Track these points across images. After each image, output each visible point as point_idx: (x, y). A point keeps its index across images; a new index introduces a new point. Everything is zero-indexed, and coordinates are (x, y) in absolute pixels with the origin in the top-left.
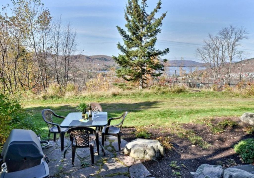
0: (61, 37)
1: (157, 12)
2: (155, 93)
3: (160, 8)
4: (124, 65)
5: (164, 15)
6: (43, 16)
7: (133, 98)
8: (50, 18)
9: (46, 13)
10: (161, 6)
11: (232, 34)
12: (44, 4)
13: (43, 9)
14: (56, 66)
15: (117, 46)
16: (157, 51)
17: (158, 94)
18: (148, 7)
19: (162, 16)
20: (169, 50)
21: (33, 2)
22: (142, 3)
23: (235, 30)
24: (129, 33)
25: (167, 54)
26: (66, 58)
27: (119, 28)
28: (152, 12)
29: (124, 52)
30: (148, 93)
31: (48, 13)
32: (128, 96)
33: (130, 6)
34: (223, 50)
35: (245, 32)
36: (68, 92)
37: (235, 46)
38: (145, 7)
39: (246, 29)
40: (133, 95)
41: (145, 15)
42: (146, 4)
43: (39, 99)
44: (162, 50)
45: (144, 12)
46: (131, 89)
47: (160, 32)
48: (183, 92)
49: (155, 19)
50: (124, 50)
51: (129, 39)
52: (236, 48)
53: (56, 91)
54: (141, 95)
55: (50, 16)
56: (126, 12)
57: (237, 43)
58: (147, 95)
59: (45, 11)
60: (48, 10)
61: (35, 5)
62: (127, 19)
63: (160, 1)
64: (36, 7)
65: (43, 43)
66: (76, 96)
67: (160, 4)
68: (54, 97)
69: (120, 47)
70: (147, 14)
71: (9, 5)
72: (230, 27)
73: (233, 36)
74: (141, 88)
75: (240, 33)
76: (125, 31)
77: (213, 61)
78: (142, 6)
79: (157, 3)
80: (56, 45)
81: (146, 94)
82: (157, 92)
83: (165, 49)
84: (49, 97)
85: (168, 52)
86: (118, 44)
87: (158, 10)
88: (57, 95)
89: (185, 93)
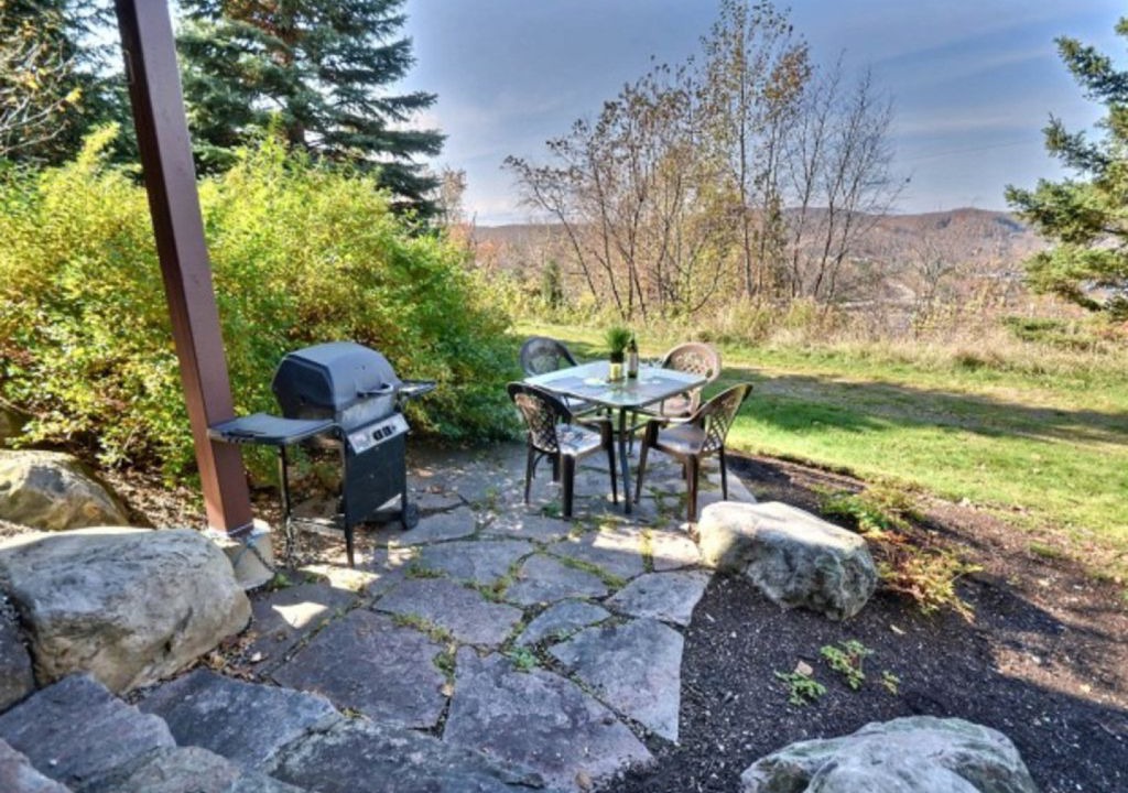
4: (1068, 230)
8: (808, 71)
32: (1042, 378)
55: (806, 67)
60: (805, 44)
66: (808, 346)
68: (734, 341)
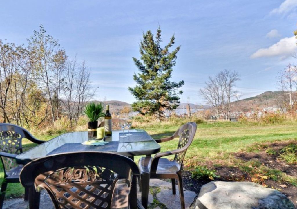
0: (76, 74)
1: (171, 46)
2: (175, 125)
3: (173, 43)
4: (140, 97)
5: (178, 49)
6: (59, 55)
7: (153, 130)
8: (66, 57)
9: (62, 53)
10: (174, 41)
11: (227, 77)
12: (60, 45)
13: (59, 49)
14: (69, 104)
15: (133, 77)
16: (173, 83)
17: (177, 126)
18: (162, 41)
19: (177, 49)
20: (184, 82)
21: (50, 43)
22: (156, 37)
23: (230, 73)
24: (145, 65)
25: (182, 86)
26: (79, 95)
27: (135, 60)
28: (166, 47)
29: (140, 84)
30: (167, 125)
31: (64, 53)
33: (145, 40)
34: (223, 90)
35: (238, 75)
36: (79, 126)
37: (231, 87)
38: (159, 42)
39: (238, 72)
40: (153, 127)
41: (160, 49)
42: (161, 39)
43: (43, 134)
44: (177, 82)
45: (158, 46)
46: (148, 122)
47: (175, 65)
48: (202, 123)
49: (169, 53)
50: (140, 81)
51: (145, 71)
52: (231, 88)
53: (65, 126)
54: (161, 127)
55: (65, 56)
56: (141, 47)
57: (232, 84)
58: (167, 127)
59: (60, 51)
60: (64, 50)
61: (51, 46)
62: (142, 53)
63: (173, 36)
64: (52, 47)
65: (56, 81)
67: (173, 39)
68: (63, 132)
69: (136, 78)
70: (161, 49)
71: (24, 44)
72: (225, 71)
73: (229, 79)
74: (159, 121)
75: (234, 75)
76: (141, 62)
77: (215, 99)
78: (157, 40)
79: (171, 39)
80: (70, 83)
81: (165, 126)
82: (176, 124)
83: (180, 82)
84: (55, 132)
85: (183, 84)
86: (134, 75)
87: (172, 44)
88: (66, 129)
89: (204, 124)
